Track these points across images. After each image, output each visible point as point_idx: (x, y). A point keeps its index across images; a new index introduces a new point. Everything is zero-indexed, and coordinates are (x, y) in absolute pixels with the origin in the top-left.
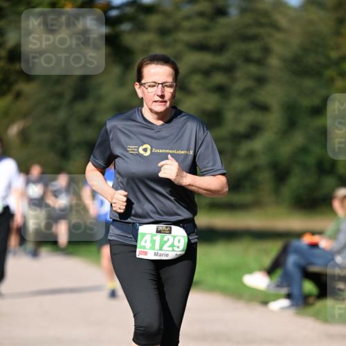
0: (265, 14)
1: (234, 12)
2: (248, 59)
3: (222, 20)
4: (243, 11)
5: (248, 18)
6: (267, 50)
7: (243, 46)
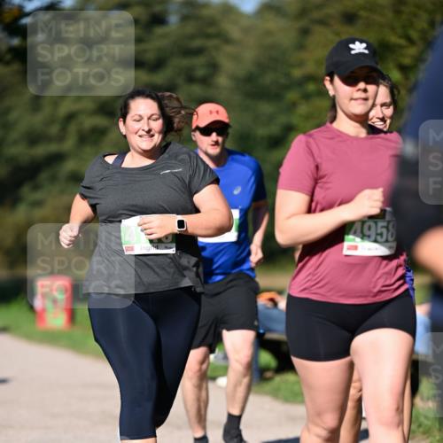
0: (212, 22)
1: (173, 19)
2: (191, 79)
3: (159, 30)
4: (185, 19)
5: (190, 28)
6: (214, 67)
7: (185, 62)
